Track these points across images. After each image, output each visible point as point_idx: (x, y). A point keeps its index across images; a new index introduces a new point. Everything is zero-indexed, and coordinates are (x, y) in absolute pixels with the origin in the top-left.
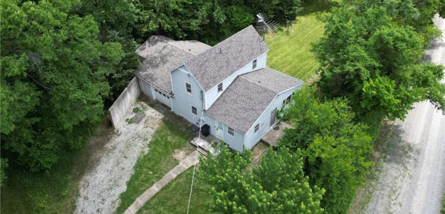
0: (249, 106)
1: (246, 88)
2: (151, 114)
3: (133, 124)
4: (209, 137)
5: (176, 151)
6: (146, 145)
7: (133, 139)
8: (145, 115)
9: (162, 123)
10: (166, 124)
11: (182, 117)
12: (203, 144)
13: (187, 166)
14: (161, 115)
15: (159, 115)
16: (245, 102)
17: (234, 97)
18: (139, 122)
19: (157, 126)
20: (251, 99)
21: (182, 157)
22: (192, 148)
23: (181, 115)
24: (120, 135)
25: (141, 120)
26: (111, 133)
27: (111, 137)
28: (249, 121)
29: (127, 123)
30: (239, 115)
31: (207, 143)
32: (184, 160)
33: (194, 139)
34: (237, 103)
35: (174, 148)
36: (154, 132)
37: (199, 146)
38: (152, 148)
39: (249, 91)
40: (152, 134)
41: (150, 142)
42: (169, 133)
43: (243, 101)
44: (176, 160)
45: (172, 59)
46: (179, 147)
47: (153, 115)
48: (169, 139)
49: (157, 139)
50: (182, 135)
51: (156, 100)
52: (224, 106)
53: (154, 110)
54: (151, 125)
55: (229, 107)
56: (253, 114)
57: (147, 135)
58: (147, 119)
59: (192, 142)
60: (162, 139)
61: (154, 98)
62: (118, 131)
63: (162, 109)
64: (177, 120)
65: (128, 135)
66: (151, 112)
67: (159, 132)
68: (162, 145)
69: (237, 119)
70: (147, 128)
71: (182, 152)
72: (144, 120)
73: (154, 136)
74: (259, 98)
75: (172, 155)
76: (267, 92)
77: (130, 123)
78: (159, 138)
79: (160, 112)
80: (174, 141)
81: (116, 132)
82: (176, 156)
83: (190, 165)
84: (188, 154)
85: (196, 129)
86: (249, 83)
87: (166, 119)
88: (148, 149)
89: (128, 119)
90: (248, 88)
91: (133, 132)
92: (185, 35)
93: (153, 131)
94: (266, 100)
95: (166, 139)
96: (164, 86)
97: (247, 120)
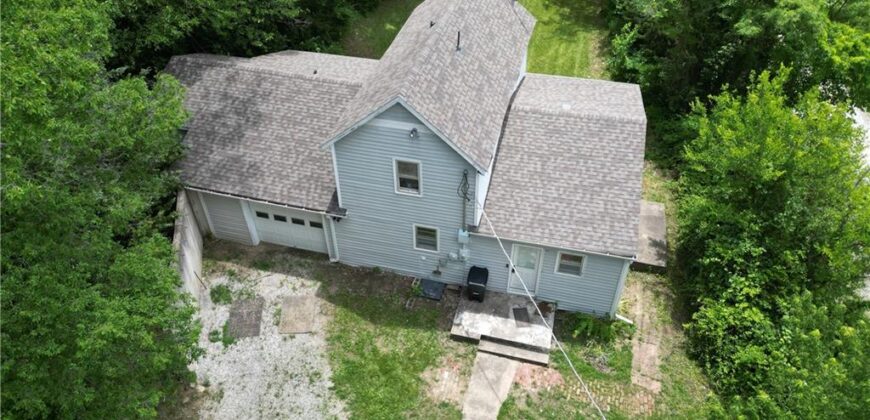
0: (591, 177)
1: (550, 133)
2: (279, 292)
3: (240, 342)
4: (489, 300)
5: (426, 375)
6: (327, 393)
7: (273, 391)
8: (262, 299)
9: (331, 307)
10: (346, 305)
11: (376, 270)
12: (490, 325)
13: (490, 409)
14: (309, 283)
15: (303, 285)
16: (574, 171)
17: (533, 165)
18: (257, 327)
19: (320, 323)
20: (586, 158)
21: (456, 389)
22: (462, 349)
23: (370, 262)
24: (221, 394)
25: (259, 319)
26: (187, 400)
27: (195, 412)
28: (620, 220)
29: (220, 343)
30: (580, 211)
31: (500, 319)
32: (468, 397)
33: (456, 321)
34: (551, 180)
35: (416, 369)
36: (323, 343)
37: (484, 337)
38: (353, 396)
39: (566, 138)
40: (322, 351)
41: (333, 380)
42: (371, 328)
43: (566, 169)
44: (444, 405)
45: (278, 110)
46: (428, 360)
47: (287, 291)
48: (383, 346)
49: (346, 362)
50: (411, 320)
51: (262, 243)
52: (523, 199)
53: (278, 277)
54: (301, 326)
55: (536, 197)
56: (617, 196)
57: (309, 360)
58: (273, 310)
59: (455, 331)
60: (362, 355)
61: (256, 241)
62: (206, 385)
63: (301, 265)
64: (366, 283)
65: (251, 386)
66: (271, 285)
67: (339, 338)
68: (373, 375)
69: (582, 222)
70: (292, 337)
71: (446, 374)
72: (267, 316)
73: (332, 358)
74: (603, 148)
75: (424, 393)
76: (615, 127)
77: (227, 342)
78: (351, 357)
79: (299, 275)
80: (400, 350)
81: (202, 389)
82: (436, 392)
83: (498, 406)
84: (465, 374)
85: (436, 290)
86: (550, 116)
87: (333, 290)
88: (341, 405)
89: (216, 333)
90: (557, 131)
91: (257, 368)
92: (269, 37)
93: (318, 343)
94: (628, 147)
95: (375, 351)
96: (295, 193)
97: (614, 219)
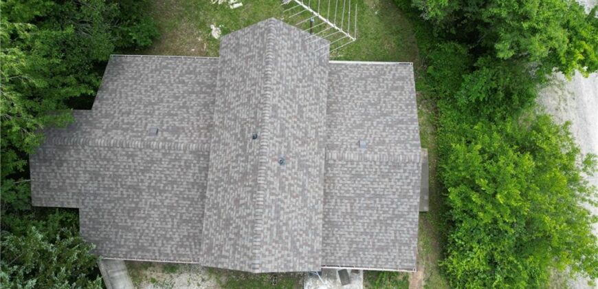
0: (385, 212)
1: (353, 178)
14: (206, 277)
15: (203, 280)
16: (372, 208)
17: (345, 207)
20: (380, 197)
28: (406, 244)
30: (379, 241)
34: (359, 218)
39: (365, 181)
43: (368, 208)
45: (142, 181)
52: (341, 236)
53: (184, 276)
55: (349, 233)
56: (402, 225)
66: (182, 285)
69: (381, 249)
74: (392, 187)
76: (399, 167)
87: (223, 280)
90: (359, 175)
94: (409, 184)
96: (182, 251)
97: (401, 244)
